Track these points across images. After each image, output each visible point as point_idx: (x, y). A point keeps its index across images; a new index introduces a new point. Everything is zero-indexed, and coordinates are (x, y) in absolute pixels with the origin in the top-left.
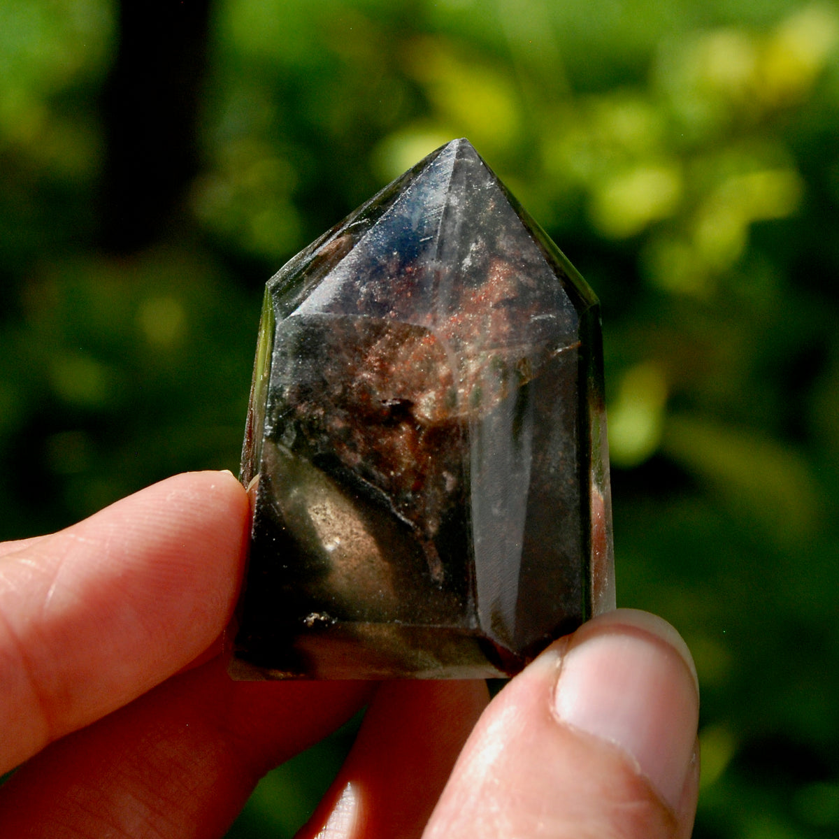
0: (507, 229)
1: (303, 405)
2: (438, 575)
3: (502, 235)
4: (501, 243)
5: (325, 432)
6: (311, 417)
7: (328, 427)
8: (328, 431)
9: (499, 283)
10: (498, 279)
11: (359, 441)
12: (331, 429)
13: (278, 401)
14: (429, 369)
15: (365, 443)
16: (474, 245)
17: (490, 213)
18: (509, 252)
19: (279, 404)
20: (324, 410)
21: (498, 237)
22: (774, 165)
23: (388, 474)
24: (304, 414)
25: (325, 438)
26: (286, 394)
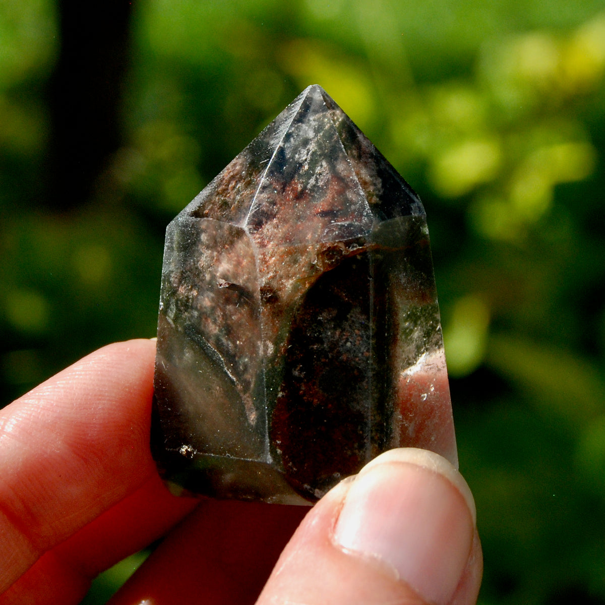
1: (183, 287)
5: (196, 309)
6: (187, 297)
7: (199, 305)
8: (199, 308)
11: (219, 316)
12: (201, 306)
13: (168, 284)
15: (223, 319)
16: (319, 168)
18: (343, 174)
20: (198, 291)
21: (337, 162)
22: (574, 139)
24: (183, 294)
25: (196, 313)
26: (172, 279)
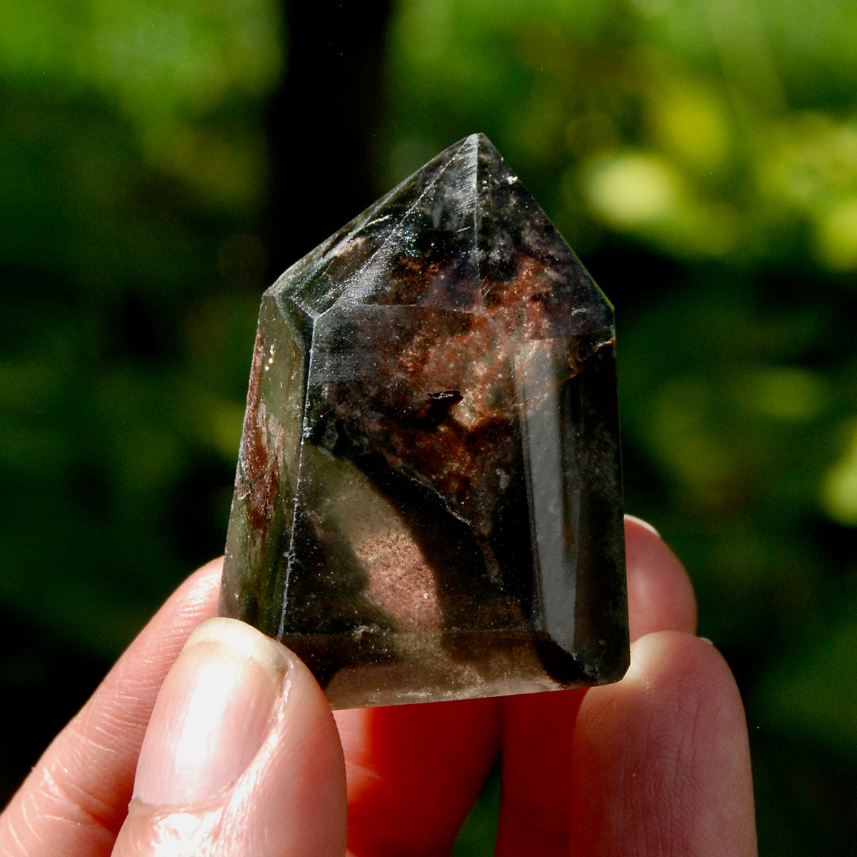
0: (531, 224)
1: (342, 406)
2: (496, 577)
3: (527, 231)
4: (527, 239)
6: (350, 417)
7: (367, 429)
8: (367, 433)
9: (528, 277)
10: (527, 273)
11: (398, 444)
12: (369, 431)
13: (317, 402)
14: (464, 368)
15: (404, 446)
17: (513, 208)
18: (535, 248)
19: (318, 405)
20: (362, 411)
21: (523, 232)
23: (430, 478)
24: (344, 415)
25: (366, 440)
26: (325, 394)
